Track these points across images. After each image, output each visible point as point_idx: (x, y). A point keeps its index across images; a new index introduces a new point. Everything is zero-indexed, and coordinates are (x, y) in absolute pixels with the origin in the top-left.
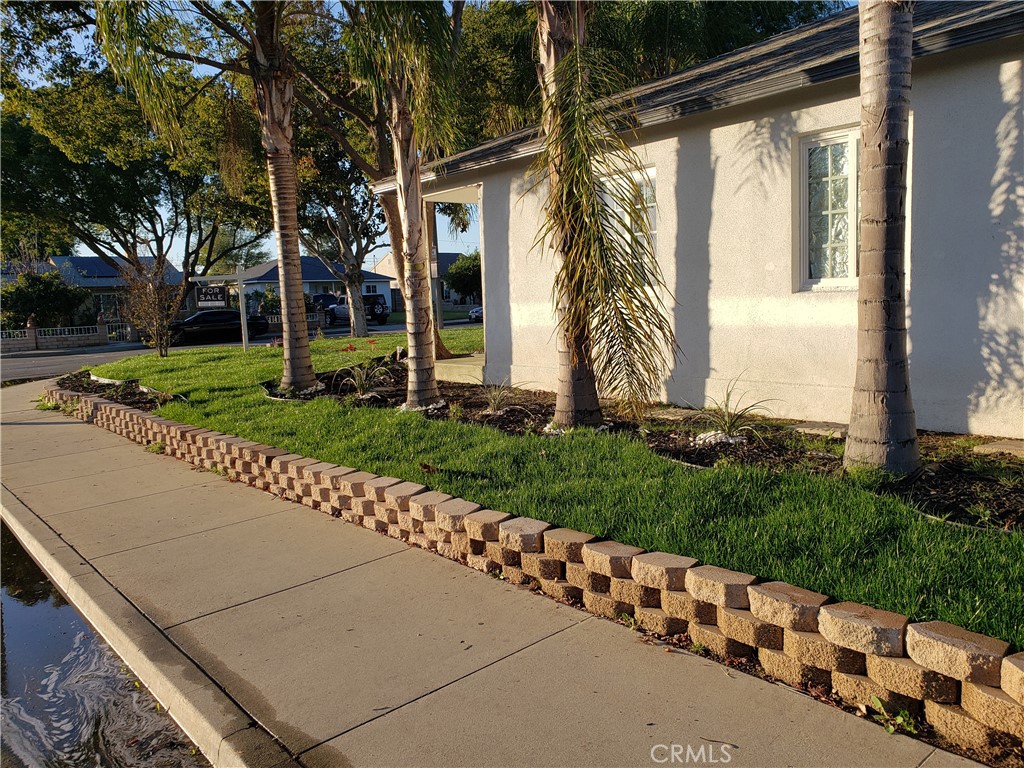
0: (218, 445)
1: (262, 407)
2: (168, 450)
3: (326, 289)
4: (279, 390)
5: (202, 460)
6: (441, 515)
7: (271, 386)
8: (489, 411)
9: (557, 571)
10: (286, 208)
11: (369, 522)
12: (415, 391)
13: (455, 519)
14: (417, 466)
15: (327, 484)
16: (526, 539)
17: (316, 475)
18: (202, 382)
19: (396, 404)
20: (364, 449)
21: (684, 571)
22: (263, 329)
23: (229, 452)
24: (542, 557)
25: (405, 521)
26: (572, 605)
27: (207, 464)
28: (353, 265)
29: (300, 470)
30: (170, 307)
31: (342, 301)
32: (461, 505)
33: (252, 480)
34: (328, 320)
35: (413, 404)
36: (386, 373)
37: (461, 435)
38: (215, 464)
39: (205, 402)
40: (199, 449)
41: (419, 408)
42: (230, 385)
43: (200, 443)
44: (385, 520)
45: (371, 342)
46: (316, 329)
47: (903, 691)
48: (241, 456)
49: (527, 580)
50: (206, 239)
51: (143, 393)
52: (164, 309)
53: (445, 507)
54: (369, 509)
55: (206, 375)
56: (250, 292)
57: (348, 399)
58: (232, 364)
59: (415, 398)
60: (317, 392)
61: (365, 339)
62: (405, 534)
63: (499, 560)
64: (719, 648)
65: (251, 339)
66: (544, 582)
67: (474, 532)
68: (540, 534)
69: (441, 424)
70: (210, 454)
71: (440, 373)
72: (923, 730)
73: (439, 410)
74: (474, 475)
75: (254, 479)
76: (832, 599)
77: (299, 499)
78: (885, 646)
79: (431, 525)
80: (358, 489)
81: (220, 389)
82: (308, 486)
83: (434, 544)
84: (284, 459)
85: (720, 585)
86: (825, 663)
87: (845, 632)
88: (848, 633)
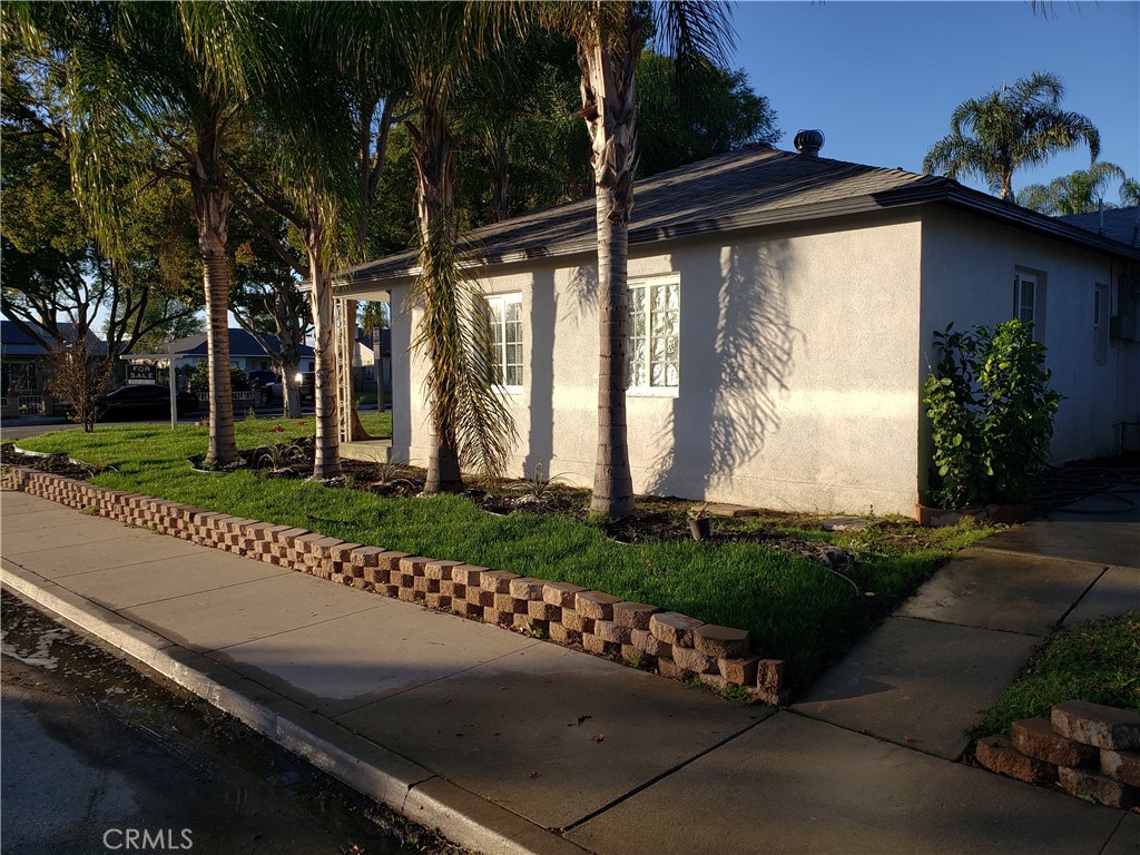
0: (150, 507)
1: (188, 478)
2: (103, 512)
3: (264, 365)
4: (204, 463)
5: (134, 519)
6: (316, 547)
7: (197, 460)
8: (380, 483)
9: (384, 576)
10: (218, 303)
11: (267, 558)
12: (320, 466)
13: (324, 549)
14: (306, 518)
15: (237, 531)
16: (367, 558)
17: (229, 525)
18: (132, 456)
19: (306, 477)
20: (268, 508)
21: (452, 567)
22: (192, 408)
23: (159, 511)
24: (376, 569)
25: (291, 554)
26: (391, 596)
27: (139, 522)
28: (289, 345)
29: (216, 522)
30: (97, 382)
32: (330, 541)
33: (177, 533)
34: (265, 399)
35: (318, 477)
36: (304, 452)
37: (347, 499)
38: (145, 522)
39: (136, 472)
40: (132, 510)
41: (323, 480)
42: (160, 459)
43: (133, 505)
44: (278, 555)
45: (302, 424)
46: (248, 408)
47: (538, 617)
48: (169, 514)
49: (367, 584)
50: (135, 309)
51: (72, 465)
52: (91, 385)
53: (317, 541)
54: (267, 548)
55: (135, 450)
56: (180, 366)
57: (264, 472)
58: (161, 441)
59: (321, 472)
60: (238, 467)
61: (298, 420)
62: (291, 563)
63: (351, 575)
64: (463, 610)
65: (180, 417)
66: (377, 585)
67: (336, 557)
68: (377, 555)
69: (335, 490)
70: (141, 514)
71: (354, 453)
72: (545, 637)
73: (340, 481)
74: (346, 524)
75: (179, 532)
76: (523, 577)
77: (215, 545)
78: (533, 595)
79: (309, 555)
80: (260, 535)
81: (149, 462)
82: (222, 534)
83: (310, 569)
84: (204, 515)
85: (466, 573)
86: (509, 608)
87: (516, 590)
88: (518, 589)
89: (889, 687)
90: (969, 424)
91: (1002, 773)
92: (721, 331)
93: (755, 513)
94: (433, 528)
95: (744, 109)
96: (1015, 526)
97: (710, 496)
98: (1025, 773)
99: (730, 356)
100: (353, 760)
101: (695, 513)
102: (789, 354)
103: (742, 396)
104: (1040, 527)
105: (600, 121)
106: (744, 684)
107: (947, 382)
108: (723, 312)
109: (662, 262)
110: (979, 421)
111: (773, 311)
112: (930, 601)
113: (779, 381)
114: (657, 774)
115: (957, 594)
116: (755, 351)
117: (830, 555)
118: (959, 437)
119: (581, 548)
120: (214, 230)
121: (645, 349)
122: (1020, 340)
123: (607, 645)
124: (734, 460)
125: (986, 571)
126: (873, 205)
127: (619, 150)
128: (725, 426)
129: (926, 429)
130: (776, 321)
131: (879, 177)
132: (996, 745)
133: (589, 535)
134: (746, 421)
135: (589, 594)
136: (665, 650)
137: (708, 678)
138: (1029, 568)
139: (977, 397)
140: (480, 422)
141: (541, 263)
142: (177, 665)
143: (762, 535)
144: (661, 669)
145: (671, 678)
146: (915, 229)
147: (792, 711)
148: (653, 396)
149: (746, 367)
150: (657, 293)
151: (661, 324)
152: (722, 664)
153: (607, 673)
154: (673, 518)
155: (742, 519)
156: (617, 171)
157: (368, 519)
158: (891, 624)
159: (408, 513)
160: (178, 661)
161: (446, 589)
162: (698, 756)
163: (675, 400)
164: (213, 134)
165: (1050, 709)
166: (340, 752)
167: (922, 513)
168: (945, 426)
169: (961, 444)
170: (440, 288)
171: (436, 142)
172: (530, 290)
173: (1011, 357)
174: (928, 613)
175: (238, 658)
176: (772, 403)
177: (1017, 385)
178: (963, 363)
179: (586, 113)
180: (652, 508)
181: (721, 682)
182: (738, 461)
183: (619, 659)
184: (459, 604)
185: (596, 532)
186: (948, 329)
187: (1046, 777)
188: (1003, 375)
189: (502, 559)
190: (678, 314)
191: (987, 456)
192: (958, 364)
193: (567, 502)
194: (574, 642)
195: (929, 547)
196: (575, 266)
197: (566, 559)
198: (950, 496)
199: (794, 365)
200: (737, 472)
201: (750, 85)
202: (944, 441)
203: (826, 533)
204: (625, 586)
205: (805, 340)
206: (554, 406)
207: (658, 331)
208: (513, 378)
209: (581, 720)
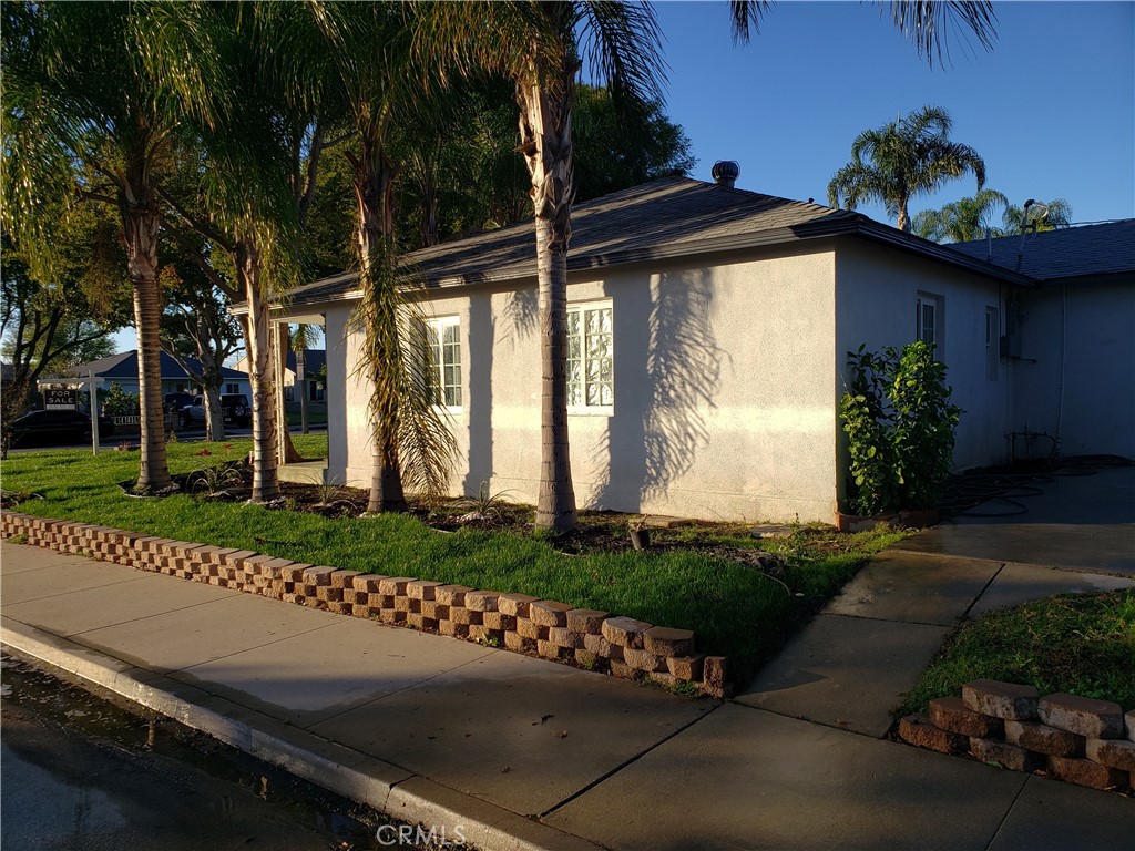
0: (85, 534)
1: (122, 503)
2: (32, 540)
3: (180, 388)
4: (136, 488)
5: (67, 547)
6: (266, 568)
7: (128, 486)
8: (321, 504)
9: (337, 595)
10: (149, 327)
11: (214, 580)
12: (259, 489)
13: (275, 570)
14: (252, 540)
15: (182, 555)
16: (320, 577)
17: (173, 550)
18: (57, 483)
19: (245, 499)
20: (212, 531)
21: (406, 583)
22: (117, 431)
23: (95, 537)
24: (329, 587)
25: (240, 576)
26: (345, 614)
27: (73, 549)
28: (211, 368)
29: (159, 547)
31: (200, 401)
32: (280, 562)
33: (116, 559)
34: (182, 422)
35: (257, 499)
36: (237, 476)
37: (291, 521)
38: (80, 549)
39: (65, 499)
40: (65, 538)
41: (262, 503)
42: (87, 485)
43: (66, 532)
44: (226, 577)
45: (227, 446)
46: (172, 432)
47: (493, 628)
48: (107, 540)
49: (320, 603)
50: (44, 330)
53: (267, 563)
54: (214, 570)
55: (58, 477)
57: (200, 496)
58: (84, 467)
59: (259, 494)
60: (172, 491)
61: (221, 443)
62: (240, 585)
63: (303, 594)
64: (419, 623)
66: (330, 603)
67: (287, 577)
68: (330, 574)
69: (277, 512)
70: (76, 541)
71: (289, 476)
72: (501, 645)
73: (279, 504)
74: (294, 545)
75: (119, 558)
76: (477, 590)
77: (158, 569)
78: (489, 607)
79: (259, 577)
80: (206, 558)
81: (77, 489)
82: (166, 559)
83: (260, 590)
84: (145, 540)
85: (421, 588)
86: (465, 620)
87: (472, 602)
88: (473, 602)
89: (820, 678)
90: (881, 437)
91: (922, 746)
92: (651, 354)
93: (688, 524)
94: (383, 546)
95: (660, 137)
96: (924, 530)
97: (646, 509)
98: (942, 745)
99: (661, 377)
100: (332, 765)
101: (636, 524)
102: (717, 375)
103: (674, 414)
104: (945, 530)
105: (539, 157)
106: (691, 680)
107: (861, 398)
108: (654, 335)
109: (595, 288)
110: (891, 434)
111: (701, 335)
112: (854, 599)
113: (708, 400)
114: (620, 764)
115: (877, 592)
116: (685, 373)
117: (761, 560)
118: (873, 450)
119: (531, 560)
120: (144, 254)
121: (581, 370)
122: (924, 360)
123: (562, 650)
124: (669, 475)
125: (901, 570)
126: (791, 237)
127: (557, 185)
128: (660, 444)
129: (843, 442)
130: (703, 344)
131: (795, 209)
132: (916, 722)
133: (536, 549)
134: (678, 437)
135: (542, 603)
136: (617, 652)
137: (658, 676)
138: (938, 566)
139: (887, 412)
140: (423, 441)
141: (478, 288)
142: (140, 686)
143: (698, 543)
144: (614, 670)
145: (623, 677)
146: (828, 258)
147: (737, 703)
148: (589, 415)
149: (677, 387)
150: (591, 317)
151: (595, 346)
152: (671, 663)
153: (564, 676)
154: (614, 530)
155: (677, 529)
156: (556, 204)
157: (317, 540)
158: (820, 621)
159: (356, 533)
160: (142, 682)
161: (401, 604)
162: (655, 746)
163: (610, 418)
164: (143, 159)
165: (961, 688)
166: (319, 759)
167: (842, 521)
168: (860, 440)
169: (875, 456)
170: (382, 313)
171: (376, 172)
172: (468, 313)
173: (916, 375)
174: (852, 610)
175: (202, 677)
176: (701, 419)
177: (922, 401)
178: (875, 381)
179: (525, 149)
180: (593, 522)
181: (670, 679)
182: (672, 475)
183: (573, 663)
184: (415, 619)
185: (545, 546)
186: (860, 350)
187: (960, 748)
188: (910, 392)
189: (455, 574)
190: (612, 337)
191: (898, 466)
192: (870, 382)
193: (510, 518)
194: (529, 649)
195: (849, 551)
196: (511, 291)
197: (517, 572)
198: (866, 503)
199: (721, 384)
200: (671, 485)
201: (664, 113)
202: (860, 453)
203: (754, 541)
204: (575, 595)
205: (731, 360)
206: (493, 426)
207: (592, 353)
208: (451, 399)
209: (545, 719)
